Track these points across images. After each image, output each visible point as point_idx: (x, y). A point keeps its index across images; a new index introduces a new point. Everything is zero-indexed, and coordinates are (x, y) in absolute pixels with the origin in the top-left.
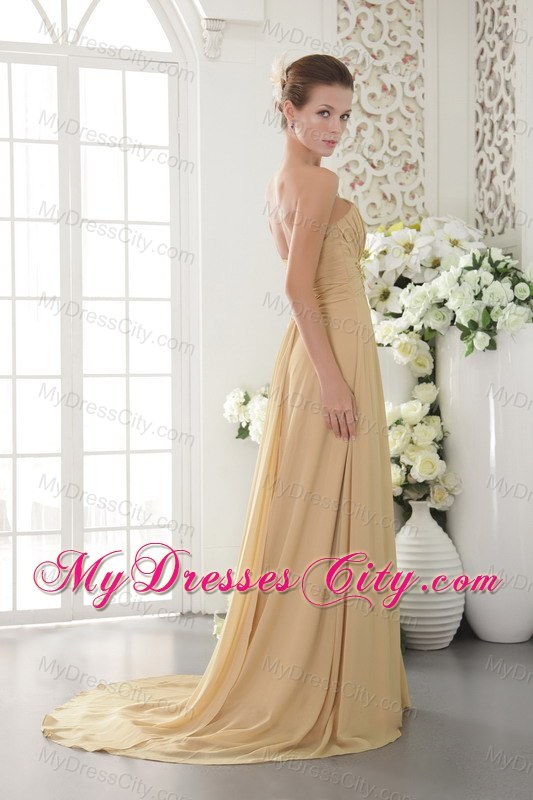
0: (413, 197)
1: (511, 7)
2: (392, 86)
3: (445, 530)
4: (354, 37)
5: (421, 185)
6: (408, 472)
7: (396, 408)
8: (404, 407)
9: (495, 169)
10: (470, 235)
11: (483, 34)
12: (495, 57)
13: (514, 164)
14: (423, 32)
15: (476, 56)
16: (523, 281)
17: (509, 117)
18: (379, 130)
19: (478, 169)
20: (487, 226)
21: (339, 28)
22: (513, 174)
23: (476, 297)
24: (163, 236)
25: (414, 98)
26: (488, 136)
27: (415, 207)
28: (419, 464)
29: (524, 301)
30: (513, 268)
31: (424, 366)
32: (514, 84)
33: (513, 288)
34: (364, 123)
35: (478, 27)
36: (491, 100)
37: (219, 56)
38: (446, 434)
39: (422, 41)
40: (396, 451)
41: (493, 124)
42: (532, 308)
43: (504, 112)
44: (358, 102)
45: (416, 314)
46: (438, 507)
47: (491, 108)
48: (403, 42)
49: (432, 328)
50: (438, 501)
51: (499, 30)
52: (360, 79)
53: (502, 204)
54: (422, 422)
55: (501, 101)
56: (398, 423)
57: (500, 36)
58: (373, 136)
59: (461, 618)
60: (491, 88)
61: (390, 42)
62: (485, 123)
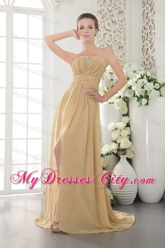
0: (122, 57)
3: (131, 165)
4: (103, 5)
5: (124, 53)
6: (119, 145)
7: (115, 124)
8: (118, 124)
9: (148, 48)
10: (140, 69)
11: (145, 5)
12: (149, 12)
13: (154, 46)
14: (125, 4)
15: (142, 12)
16: (157, 83)
17: (153, 31)
18: (111, 35)
19: (143, 48)
20: (146, 66)
21: (98, 2)
22: (154, 49)
23: (142, 88)
24: (40, 68)
25: (122, 25)
26: (146, 38)
27: (122, 60)
28: (123, 143)
29: (157, 89)
30: (154, 79)
31: (125, 111)
32: (155, 20)
33: (154, 85)
34: (106, 33)
35: (143, 3)
36: (147, 26)
37: (59, 10)
38: (132, 133)
39: (125, 7)
40: (115, 138)
41: (148, 34)
42: (160, 92)
43: (151, 30)
44: (104, 26)
45: (122, 92)
46: (129, 157)
47: (147, 28)
48: (119, 7)
49: (127, 97)
50: (129, 155)
51: (150, 3)
52: (105, 19)
53: (150, 59)
54: (124, 129)
55: (150, 26)
56: (116, 129)
57: (150, 5)
58: (109, 37)
59: (136, 194)
60: (147, 22)
61: (115, 7)
62: (145, 34)
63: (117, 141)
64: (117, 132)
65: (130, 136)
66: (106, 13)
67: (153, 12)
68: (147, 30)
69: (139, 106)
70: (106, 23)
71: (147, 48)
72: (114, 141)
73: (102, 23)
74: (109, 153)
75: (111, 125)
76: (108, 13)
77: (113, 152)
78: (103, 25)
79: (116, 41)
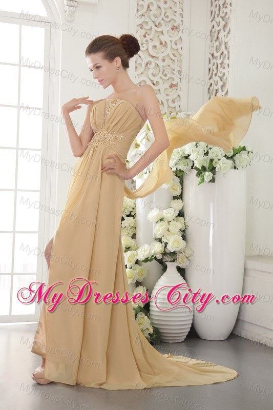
0: (174, 102)
1: (229, 4)
2: (165, 42)
3: (184, 278)
4: (146, 15)
5: (179, 95)
6: (166, 246)
7: (161, 212)
8: (165, 212)
9: (218, 89)
11: (214, 17)
12: (220, 30)
13: (228, 87)
14: (182, 15)
15: (210, 29)
17: (226, 61)
18: (158, 65)
19: (209, 89)
21: (138, 9)
22: (227, 92)
23: (205, 154)
25: (177, 49)
26: (215, 72)
28: (171, 242)
29: (230, 158)
31: (177, 190)
32: (229, 44)
34: (151, 62)
35: (212, 14)
36: (217, 52)
37: (73, 20)
38: (187, 227)
39: (182, 19)
40: (160, 235)
41: (218, 65)
42: (234, 162)
43: (224, 59)
44: (147, 49)
45: (174, 162)
46: (181, 266)
47: (217, 57)
48: (172, 19)
50: (181, 262)
51: (223, 15)
52: (148, 38)
54: (174, 220)
55: (222, 53)
56: (161, 220)
57: (223, 18)
58: (154, 68)
59: (190, 326)
60: (217, 46)
61: (165, 19)
62: (214, 65)
63: (163, 240)
64: (163, 225)
65: (184, 231)
66: (151, 28)
67: (227, 30)
68: (216, 59)
69: (200, 184)
70: (151, 44)
71: (216, 89)
72: (158, 239)
73: (143, 45)
74: (149, 259)
75: (154, 214)
76: (154, 28)
77: (155, 257)
78: (145, 48)
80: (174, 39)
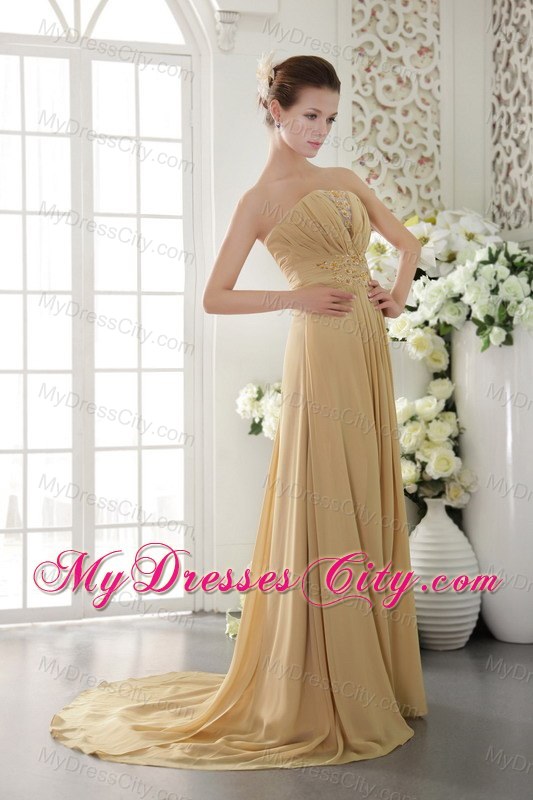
0: (429, 191)
2: (408, 78)
3: (462, 528)
4: (368, 29)
5: (437, 178)
6: (423, 468)
7: (411, 403)
8: (419, 403)
9: (512, 163)
10: (487, 229)
11: (500, 26)
12: (512, 49)
13: (531, 157)
14: (438, 24)
15: (492, 49)
17: (526, 109)
18: (394, 122)
19: (494, 163)
20: (504, 220)
21: (353, 20)
22: (530, 167)
23: (492, 292)
25: (430, 90)
26: (505, 129)
27: (430, 200)
28: (434, 461)
30: (529, 262)
31: (440, 361)
32: (530, 76)
33: (529, 282)
34: (379, 116)
35: (494, 18)
36: (508, 92)
37: (233, 48)
38: (462, 431)
39: (438, 33)
40: (411, 447)
41: (510, 117)
43: (521, 105)
44: (374, 94)
45: (432, 309)
46: (454, 505)
47: (508, 101)
48: (419, 34)
49: (448, 323)
51: (516, 21)
52: (374, 72)
53: (518, 198)
54: (437, 418)
55: (518, 94)
56: (413, 419)
57: (517, 27)
58: (388, 129)
59: (476, 618)
60: (507, 81)
61: (406, 34)
62: (502, 116)
63: (417, 457)
64: (417, 429)
65: (457, 439)
66: (379, 53)
67: (526, 50)
68: (507, 105)
69: (484, 349)
70: (380, 84)
71: (509, 162)
72: (408, 455)
73: (366, 87)
75: (399, 409)
76: (385, 53)
78: (369, 93)
79: (410, 141)
80: (423, 72)
